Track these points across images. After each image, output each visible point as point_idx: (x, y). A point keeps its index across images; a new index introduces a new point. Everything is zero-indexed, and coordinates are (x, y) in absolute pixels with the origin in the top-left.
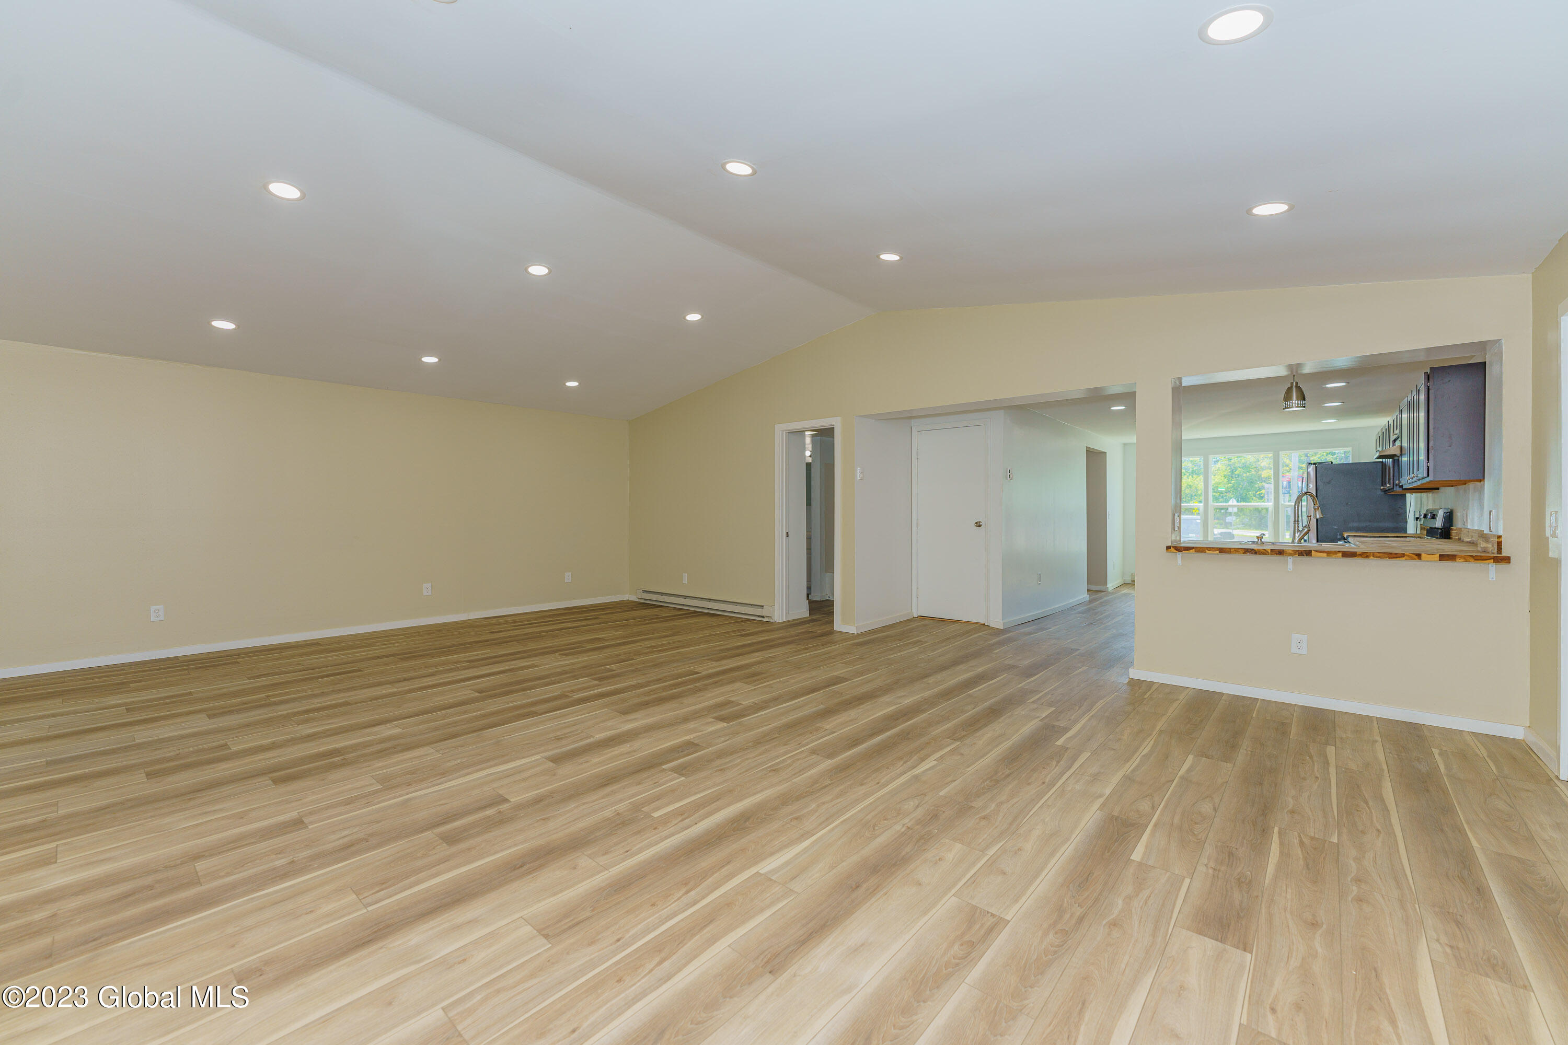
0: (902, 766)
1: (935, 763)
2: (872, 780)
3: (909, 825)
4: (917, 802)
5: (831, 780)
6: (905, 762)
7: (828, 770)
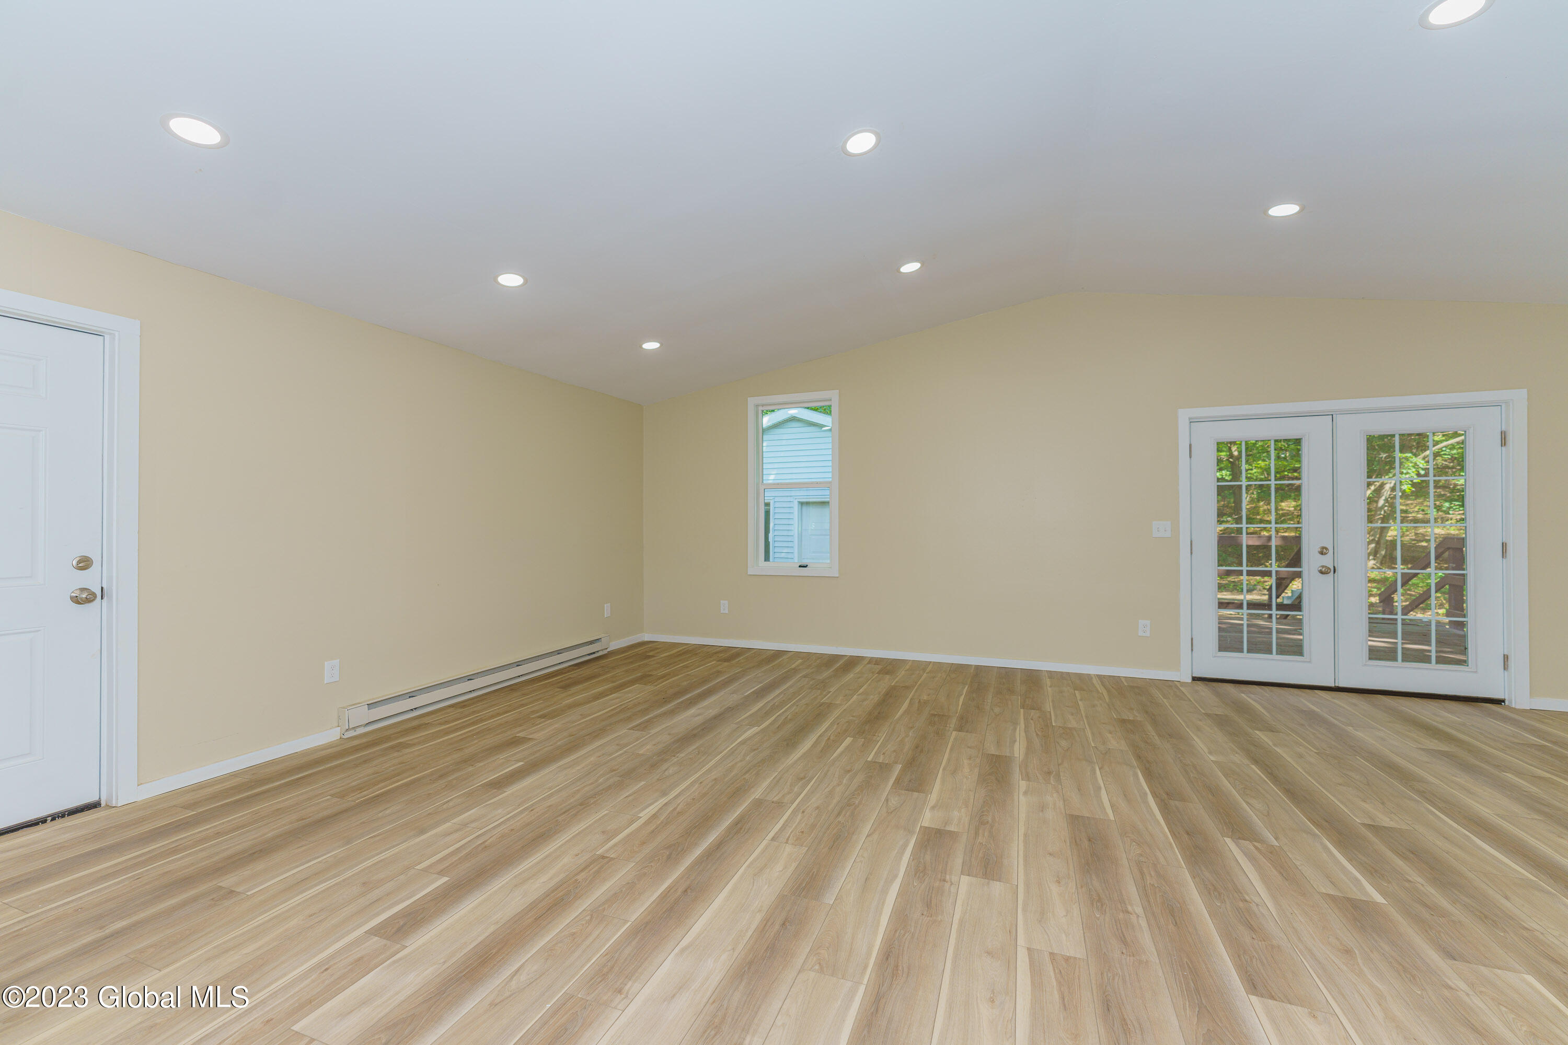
0: (678, 805)
1: (640, 815)
2: (707, 785)
3: (674, 758)
4: (666, 773)
5: (744, 779)
6: (675, 809)
7: (752, 787)
